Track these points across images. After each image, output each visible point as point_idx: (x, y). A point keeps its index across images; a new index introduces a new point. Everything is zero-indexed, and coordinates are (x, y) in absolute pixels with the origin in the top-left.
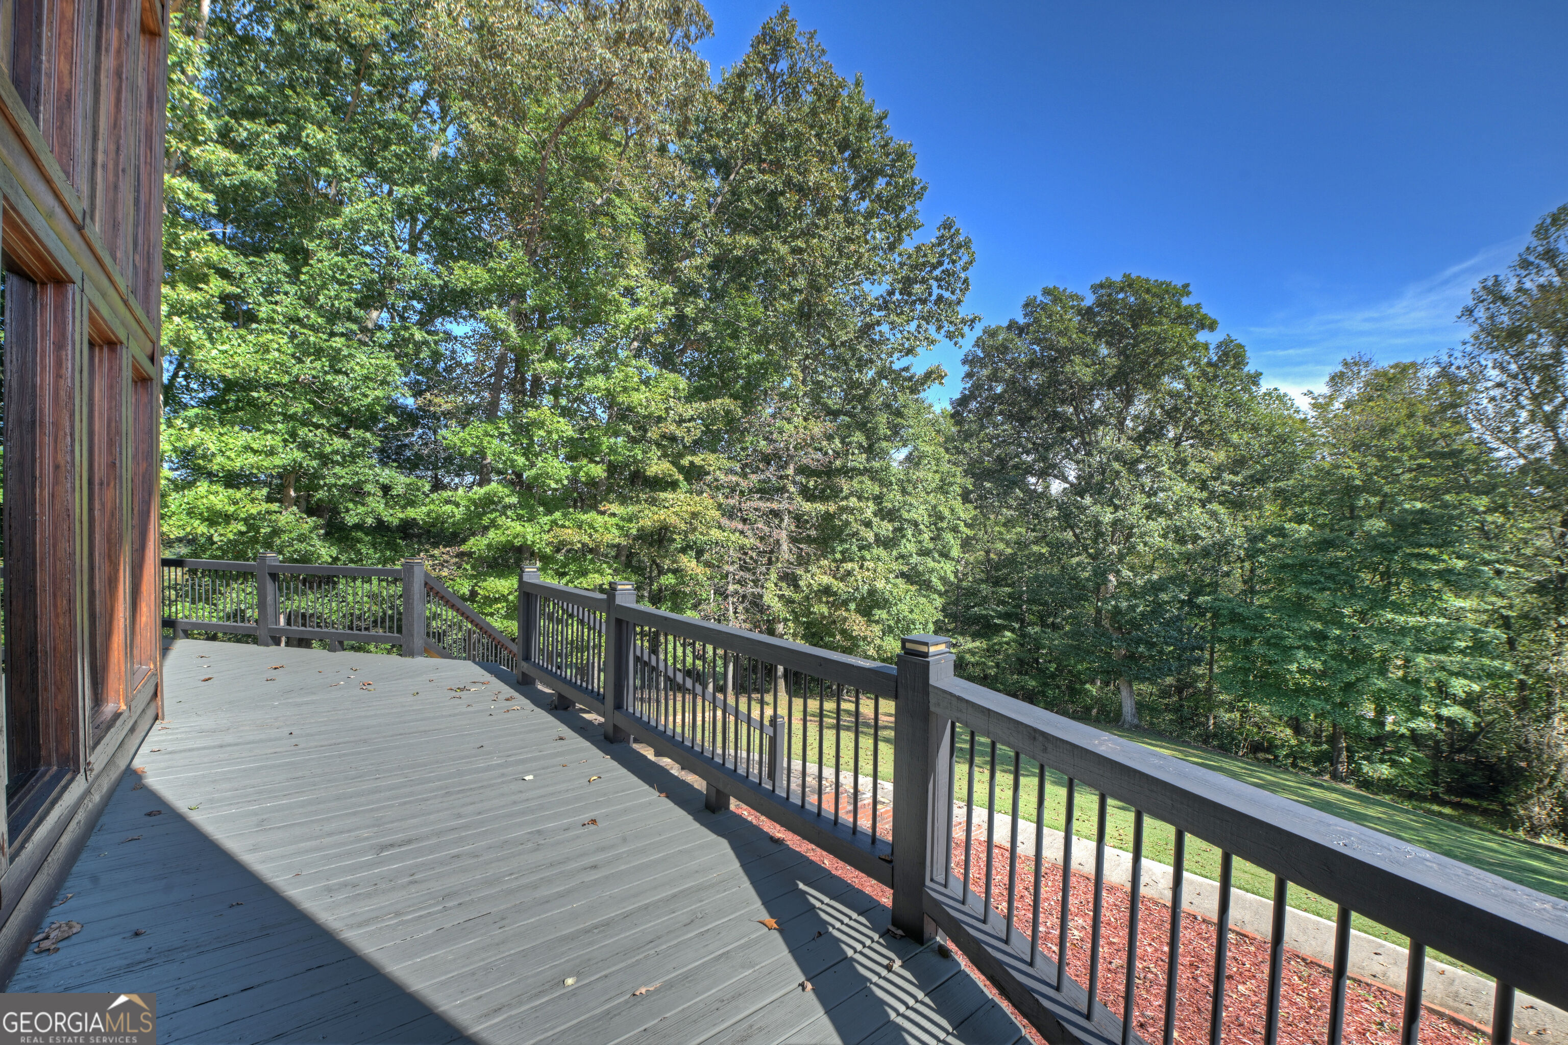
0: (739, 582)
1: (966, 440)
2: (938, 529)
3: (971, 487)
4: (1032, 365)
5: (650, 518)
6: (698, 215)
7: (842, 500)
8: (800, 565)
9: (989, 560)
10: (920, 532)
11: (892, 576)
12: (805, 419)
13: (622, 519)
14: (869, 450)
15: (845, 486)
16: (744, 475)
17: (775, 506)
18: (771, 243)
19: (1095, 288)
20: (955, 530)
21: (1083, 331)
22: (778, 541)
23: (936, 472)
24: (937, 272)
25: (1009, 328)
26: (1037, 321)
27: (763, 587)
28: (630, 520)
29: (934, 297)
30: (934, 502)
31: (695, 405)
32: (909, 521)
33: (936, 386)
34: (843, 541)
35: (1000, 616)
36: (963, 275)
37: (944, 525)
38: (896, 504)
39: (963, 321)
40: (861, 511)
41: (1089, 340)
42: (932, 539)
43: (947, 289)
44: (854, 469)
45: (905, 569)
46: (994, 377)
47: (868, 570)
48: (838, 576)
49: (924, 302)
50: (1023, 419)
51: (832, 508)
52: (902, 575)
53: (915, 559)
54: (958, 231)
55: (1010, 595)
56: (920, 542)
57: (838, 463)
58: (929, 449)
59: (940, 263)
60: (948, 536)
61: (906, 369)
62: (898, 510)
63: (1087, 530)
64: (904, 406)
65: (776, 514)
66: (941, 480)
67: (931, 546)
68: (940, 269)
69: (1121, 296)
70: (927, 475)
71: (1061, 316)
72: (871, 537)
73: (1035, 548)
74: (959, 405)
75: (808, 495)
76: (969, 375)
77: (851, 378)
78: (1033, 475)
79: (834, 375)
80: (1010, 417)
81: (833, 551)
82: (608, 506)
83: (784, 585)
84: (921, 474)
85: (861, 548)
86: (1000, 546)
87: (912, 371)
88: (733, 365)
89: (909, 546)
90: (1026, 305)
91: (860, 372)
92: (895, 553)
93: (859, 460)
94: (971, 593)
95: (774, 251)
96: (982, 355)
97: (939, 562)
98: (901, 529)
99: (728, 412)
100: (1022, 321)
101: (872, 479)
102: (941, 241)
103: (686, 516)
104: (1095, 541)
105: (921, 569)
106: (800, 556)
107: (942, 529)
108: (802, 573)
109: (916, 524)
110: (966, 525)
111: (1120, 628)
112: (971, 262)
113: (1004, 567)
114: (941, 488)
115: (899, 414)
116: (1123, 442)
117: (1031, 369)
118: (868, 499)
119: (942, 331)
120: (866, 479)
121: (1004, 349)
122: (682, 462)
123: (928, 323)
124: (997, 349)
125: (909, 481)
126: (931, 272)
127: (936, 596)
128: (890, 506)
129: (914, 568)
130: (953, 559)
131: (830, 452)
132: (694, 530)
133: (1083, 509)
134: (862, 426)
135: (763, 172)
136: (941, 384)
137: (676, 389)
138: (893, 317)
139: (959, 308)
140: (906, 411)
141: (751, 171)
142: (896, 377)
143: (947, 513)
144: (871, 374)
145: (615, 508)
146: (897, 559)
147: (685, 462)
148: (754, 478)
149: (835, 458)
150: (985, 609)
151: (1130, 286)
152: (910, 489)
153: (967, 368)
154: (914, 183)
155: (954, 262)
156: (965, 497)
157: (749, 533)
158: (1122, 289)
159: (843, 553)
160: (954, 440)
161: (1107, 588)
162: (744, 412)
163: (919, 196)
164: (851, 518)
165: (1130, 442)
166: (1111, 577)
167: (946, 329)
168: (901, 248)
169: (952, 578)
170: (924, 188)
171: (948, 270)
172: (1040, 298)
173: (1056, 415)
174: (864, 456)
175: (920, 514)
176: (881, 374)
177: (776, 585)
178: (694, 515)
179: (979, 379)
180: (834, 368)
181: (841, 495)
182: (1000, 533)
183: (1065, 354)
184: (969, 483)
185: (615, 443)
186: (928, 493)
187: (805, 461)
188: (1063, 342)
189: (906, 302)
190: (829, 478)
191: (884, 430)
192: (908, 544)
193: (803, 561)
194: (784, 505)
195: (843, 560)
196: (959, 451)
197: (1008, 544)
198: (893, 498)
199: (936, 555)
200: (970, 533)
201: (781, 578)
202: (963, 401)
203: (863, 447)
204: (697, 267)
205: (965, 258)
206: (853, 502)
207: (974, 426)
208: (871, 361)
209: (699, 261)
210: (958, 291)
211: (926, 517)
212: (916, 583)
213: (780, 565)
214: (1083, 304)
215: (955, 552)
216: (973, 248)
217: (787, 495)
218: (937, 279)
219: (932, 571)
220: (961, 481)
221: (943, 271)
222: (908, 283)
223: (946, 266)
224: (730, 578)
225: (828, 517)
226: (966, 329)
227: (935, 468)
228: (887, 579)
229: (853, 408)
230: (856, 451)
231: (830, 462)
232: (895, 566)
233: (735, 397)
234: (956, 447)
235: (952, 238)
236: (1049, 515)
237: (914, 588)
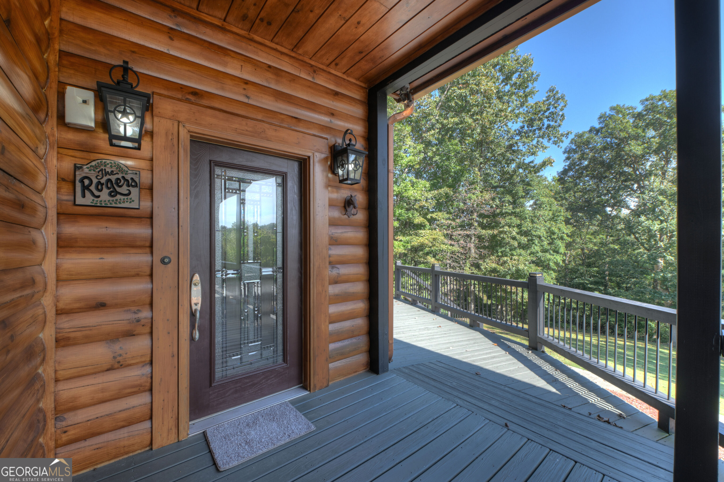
0: (453, 268)
1: (567, 192)
2: (552, 239)
3: (570, 217)
4: (605, 148)
5: (416, 241)
6: (432, 113)
7: (501, 228)
8: (480, 259)
9: (584, 254)
10: (542, 241)
11: (527, 263)
12: (481, 192)
13: (405, 242)
14: (514, 203)
15: (503, 221)
16: (454, 220)
17: (468, 233)
18: (464, 119)
19: (642, 102)
20: (562, 238)
21: (636, 127)
22: (470, 248)
23: (550, 210)
24: (547, 114)
25: (590, 131)
26: (607, 125)
27: (463, 269)
28: (408, 243)
29: (545, 126)
30: (549, 226)
31: (433, 192)
32: (536, 236)
33: (548, 168)
34: (501, 247)
35: (591, 283)
36: (561, 113)
37: (555, 237)
38: (529, 228)
39: (562, 135)
40: (510, 233)
41: (640, 131)
42: (548, 244)
43: (553, 121)
44: (506, 213)
45: (534, 259)
46: (582, 157)
47: (515, 260)
48: (500, 263)
49: (540, 129)
50: (600, 178)
51: (496, 232)
52: (533, 262)
53: (540, 254)
54: (557, 92)
55: (597, 272)
56: (542, 246)
57: (498, 211)
58: (545, 200)
59: (548, 109)
60: (559, 243)
61: (532, 162)
62: (530, 231)
63: (643, 235)
64: (531, 181)
65: (468, 236)
66: (553, 214)
67: (549, 247)
68: (548, 112)
69: (660, 103)
70: (545, 213)
71: (621, 121)
72: (516, 244)
73: (612, 246)
74: (563, 174)
75: (484, 227)
76: (568, 158)
77: (503, 171)
78: (609, 206)
79: (495, 169)
80: (593, 177)
81: (497, 252)
82: (399, 237)
83: (473, 268)
84: (541, 213)
85: (511, 250)
86: (591, 246)
87: (535, 163)
88: (448, 172)
89: (536, 248)
90: (600, 117)
91: (508, 166)
92: (529, 252)
93: (509, 208)
94: (574, 271)
95: (466, 122)
96: (575, 148)
97: (553, 255)
98: (532, 240)
99: (446, 194)
100: (597, 126)
101: (515, 216)
102: (548, 98)
103: (431, 240)
104: (649, 241)
105: (543, 259)
106: (480, 255)
107: (554, 239)
108: (482, 262)
109: (540, 237)
110: (568, 236)
111: (667, 289)
112: (565, 106)
113: (593, 257)
114: (553, 218)
115: (528, 184)
116: (665, 184)
117: (604, 151)
118: (514, 227)
119: (551, 141)
120: (513, 217)
121: (588, 143)
122: (428, 217)
123: (543, 139)
124: (583, 143)
125: (535, 216)
126: (543, 114)
127: (552, 272)
128: (525, 229)
129: (539, 259)
130: (561, 254)
131: (494, 206)
132: (434, 245)
133: (640, 223)
134: (510, 192)
135: (460, 89)
136: (551, 166)
137: (425, 187)
138: (524, 139)
139: (560, 129)
140: (532, 183)
141: (454, 90)
142: (526, 166)
143: (556, 231)
144: (513, 166)
145: (401, 238)
146: (530, 255)
147: (429, 217)
148: (458, 221)
149: (497, 209)
150: (582, 280)
151: (665, 97)
152: (536, 220)
153: (566, 155)
154: (533, 74)
155: (556, 107)
156: (567, 222)
157: (457, 246)
158: (660, 100)
159: (502, 252)
160: (560, 193)
161: (658, 267)
162: (453, 192)
163: (536, 79)
164: (505, 236)
165: (670, 184)
166: (660, 260)
167: (552, 140)
168: (526, 104)
169: (561, 263)
170: (538, 76)
171: (552, 112)
172: (608, 112)
173: (622, 173)
174: (511, 206)
175: (542, 232)
176: (519, 167)
177: (469, 268)
178: (434, 239)
179: (573, 160)
180: (495, 166)
181: (501, 225)
182: (590, 239)
183: (624, 141)
184: (569, 215)
185: (401, 212)
186: (545, 222)
187: (482, 212)
188: (623, 135)
189: (531, 131)
190: (494, 217)
191: (521, 193)
192: (536, 247)
193: (482, 257)
194: (472, 232)
195: (502, 256)
196: (563, 199)
197: (595, 244)
198: (527, 225)
199: (551, 252)
200: (569, 239)
201: (472, 265)
202: (565, 172)
203: (510, 202)
204: (432, 135)
205: (562, 104)
206: (506, 228)
207: (571, 185)
208: (513, 160)
209: (433, 132)
210: (559, 121)
211: (545, 233)
212: (541, 266)
213: (471, 259)
214: (636, 111)
215: (562, 250)
216: (566, 98)
217: (473, 227)
218: (547, 117)
219: (549, 260)
220: (564, 214)
221: (550, 113)
222: (531, 122)
223: (552, 110)
224: (448, 266)
225: (494, 237)
226: (564, 138)
227: (549, 209)
228: (525, 264)
229: (505, 183)
230: (507, 205)
231: (494, 211)
232: (529, 258)
233: (449, 186)
234: (561, 197)
235: (554, 96)
236: (619, 228)
237: (540, 268)
